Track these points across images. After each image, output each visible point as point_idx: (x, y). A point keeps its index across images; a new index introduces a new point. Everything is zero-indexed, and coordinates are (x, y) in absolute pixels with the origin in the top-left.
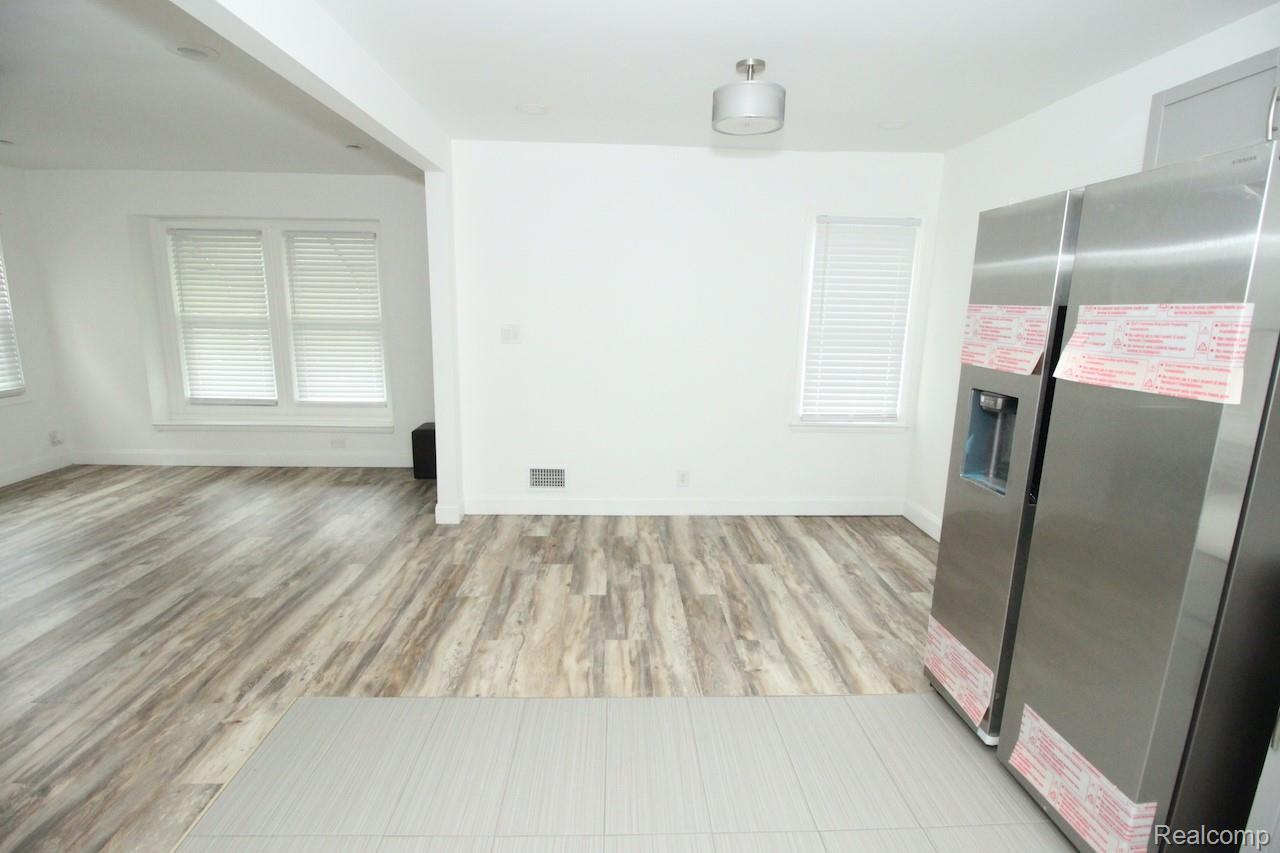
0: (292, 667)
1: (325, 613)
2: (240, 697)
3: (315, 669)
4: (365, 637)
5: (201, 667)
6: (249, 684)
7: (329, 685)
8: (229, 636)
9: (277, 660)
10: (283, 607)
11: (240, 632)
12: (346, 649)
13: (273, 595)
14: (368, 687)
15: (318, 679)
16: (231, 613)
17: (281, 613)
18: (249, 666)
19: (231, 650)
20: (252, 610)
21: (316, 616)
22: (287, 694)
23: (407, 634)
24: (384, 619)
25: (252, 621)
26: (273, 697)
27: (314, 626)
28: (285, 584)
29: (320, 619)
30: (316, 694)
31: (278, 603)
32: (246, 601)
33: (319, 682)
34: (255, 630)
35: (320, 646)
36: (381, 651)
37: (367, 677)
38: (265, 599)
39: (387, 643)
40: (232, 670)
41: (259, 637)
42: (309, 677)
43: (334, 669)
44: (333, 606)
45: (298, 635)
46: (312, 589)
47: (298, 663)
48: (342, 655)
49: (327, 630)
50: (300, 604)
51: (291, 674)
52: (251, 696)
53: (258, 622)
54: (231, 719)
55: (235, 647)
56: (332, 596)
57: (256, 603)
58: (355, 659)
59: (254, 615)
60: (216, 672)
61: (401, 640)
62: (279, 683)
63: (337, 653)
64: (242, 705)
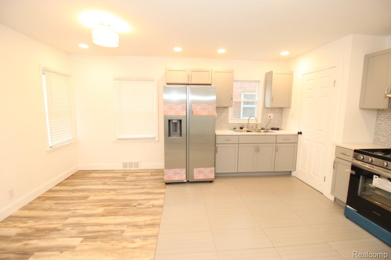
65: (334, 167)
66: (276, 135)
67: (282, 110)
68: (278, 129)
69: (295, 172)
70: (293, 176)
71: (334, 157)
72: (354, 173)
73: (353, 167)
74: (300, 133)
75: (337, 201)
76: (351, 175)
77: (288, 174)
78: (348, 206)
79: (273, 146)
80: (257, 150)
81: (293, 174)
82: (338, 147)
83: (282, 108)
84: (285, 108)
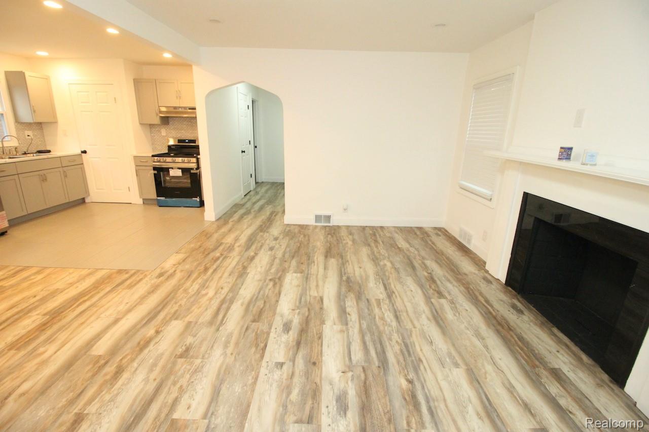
0: (155, 280)
1: (135, 306)
2: (175, 271)
3: (146, 279)
4: (120, 291)
5: (193, 281)
6: (172, 275)
7: (142, 274)
8: (186, 295)
9: (162, 283)
10: (159, 312)
11: (181, 297)
12: (130, 287)
13: (166, 322)
14: (127, 273)
15: (146, 276)
16: (189, 309)
17: (160, 307)
18: (173, 282)
19: (183, 288)
20: (177, 310)
21: (141, 304)
22: (158, 271)
23: (99, 292)
24: (104, 301)
25: (176, 303)
26: (163, 271)
27: (143, 298)
28: (157, 332)
29: (140, 302)
30: (147, 271)
31: (161, 316)
32: (182, 318)
33: (146, 275)
34: (173, 298)
35: (142, 288)
36: (115, 285)
37: (127, 276)
38: (171, 319)
39: (110, 289)
40: (180, 280)
41: (170, 294)
42: (149, 276)
43: (138, 279)
44: (129, 311)
45: (152, 294)
46: (139, 326)
47: (153, 282)
48: (133, 284)
49: (136, 296)
50: (149, 314)
51: (156, 278)
52: (171, 271)
53: (173, 302)
54: (177, 266)
55: (181, 290)
56: (127, 319)
57: (175, 316)
58: (128, 282)
59: (176, 307)
60: (187, 279)
61: (103, 289)
62: (161, 275)
63: (135, 284)
64: (174, 269)
65: (137, 175)
66: (60, 157)
67: (42, 127)
68: (49, 151)
69: (89, 198)
70: (89, 203)
71: (134, 166)
72: (156, 172)
73: (155, 169)
74: (85, 152)
75: (145, 202)
76: (154, 174)
77: (83, 201)
78: (158, 198)
79: (60, 171)
80: (44, 179)
81: (87, 200)
82: (135, 157)
83: (41, 123)
84: (44, 123)
